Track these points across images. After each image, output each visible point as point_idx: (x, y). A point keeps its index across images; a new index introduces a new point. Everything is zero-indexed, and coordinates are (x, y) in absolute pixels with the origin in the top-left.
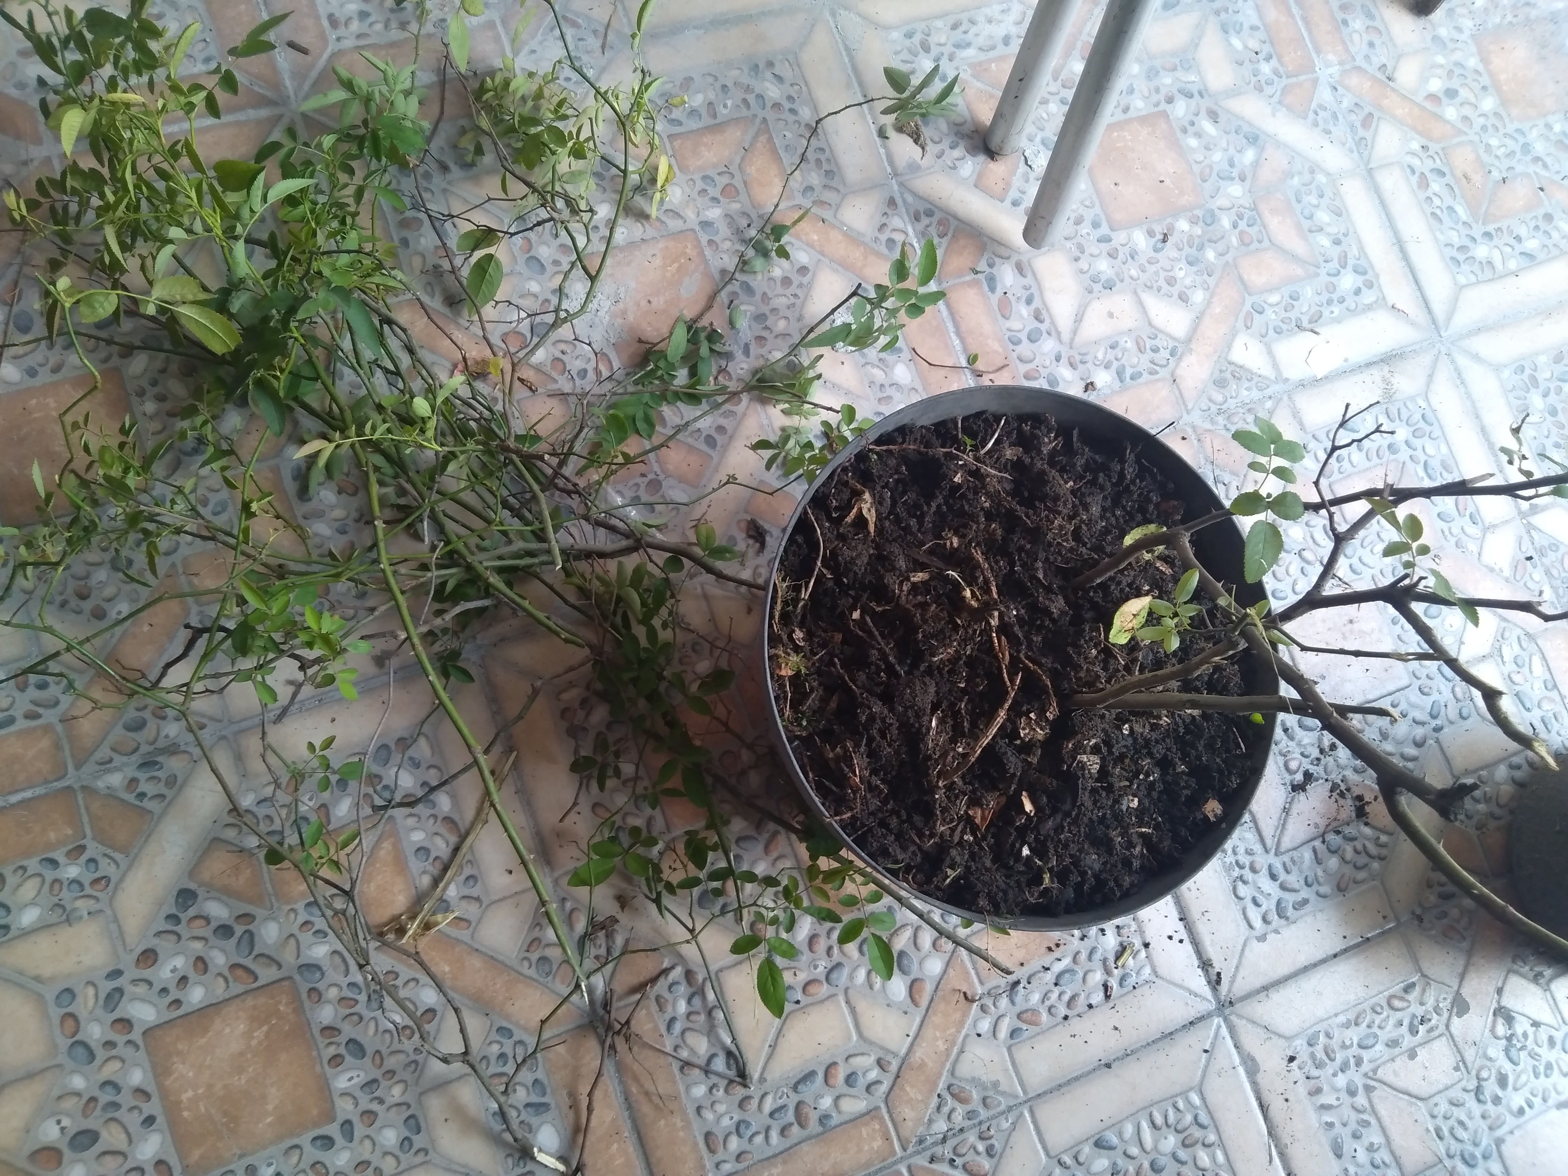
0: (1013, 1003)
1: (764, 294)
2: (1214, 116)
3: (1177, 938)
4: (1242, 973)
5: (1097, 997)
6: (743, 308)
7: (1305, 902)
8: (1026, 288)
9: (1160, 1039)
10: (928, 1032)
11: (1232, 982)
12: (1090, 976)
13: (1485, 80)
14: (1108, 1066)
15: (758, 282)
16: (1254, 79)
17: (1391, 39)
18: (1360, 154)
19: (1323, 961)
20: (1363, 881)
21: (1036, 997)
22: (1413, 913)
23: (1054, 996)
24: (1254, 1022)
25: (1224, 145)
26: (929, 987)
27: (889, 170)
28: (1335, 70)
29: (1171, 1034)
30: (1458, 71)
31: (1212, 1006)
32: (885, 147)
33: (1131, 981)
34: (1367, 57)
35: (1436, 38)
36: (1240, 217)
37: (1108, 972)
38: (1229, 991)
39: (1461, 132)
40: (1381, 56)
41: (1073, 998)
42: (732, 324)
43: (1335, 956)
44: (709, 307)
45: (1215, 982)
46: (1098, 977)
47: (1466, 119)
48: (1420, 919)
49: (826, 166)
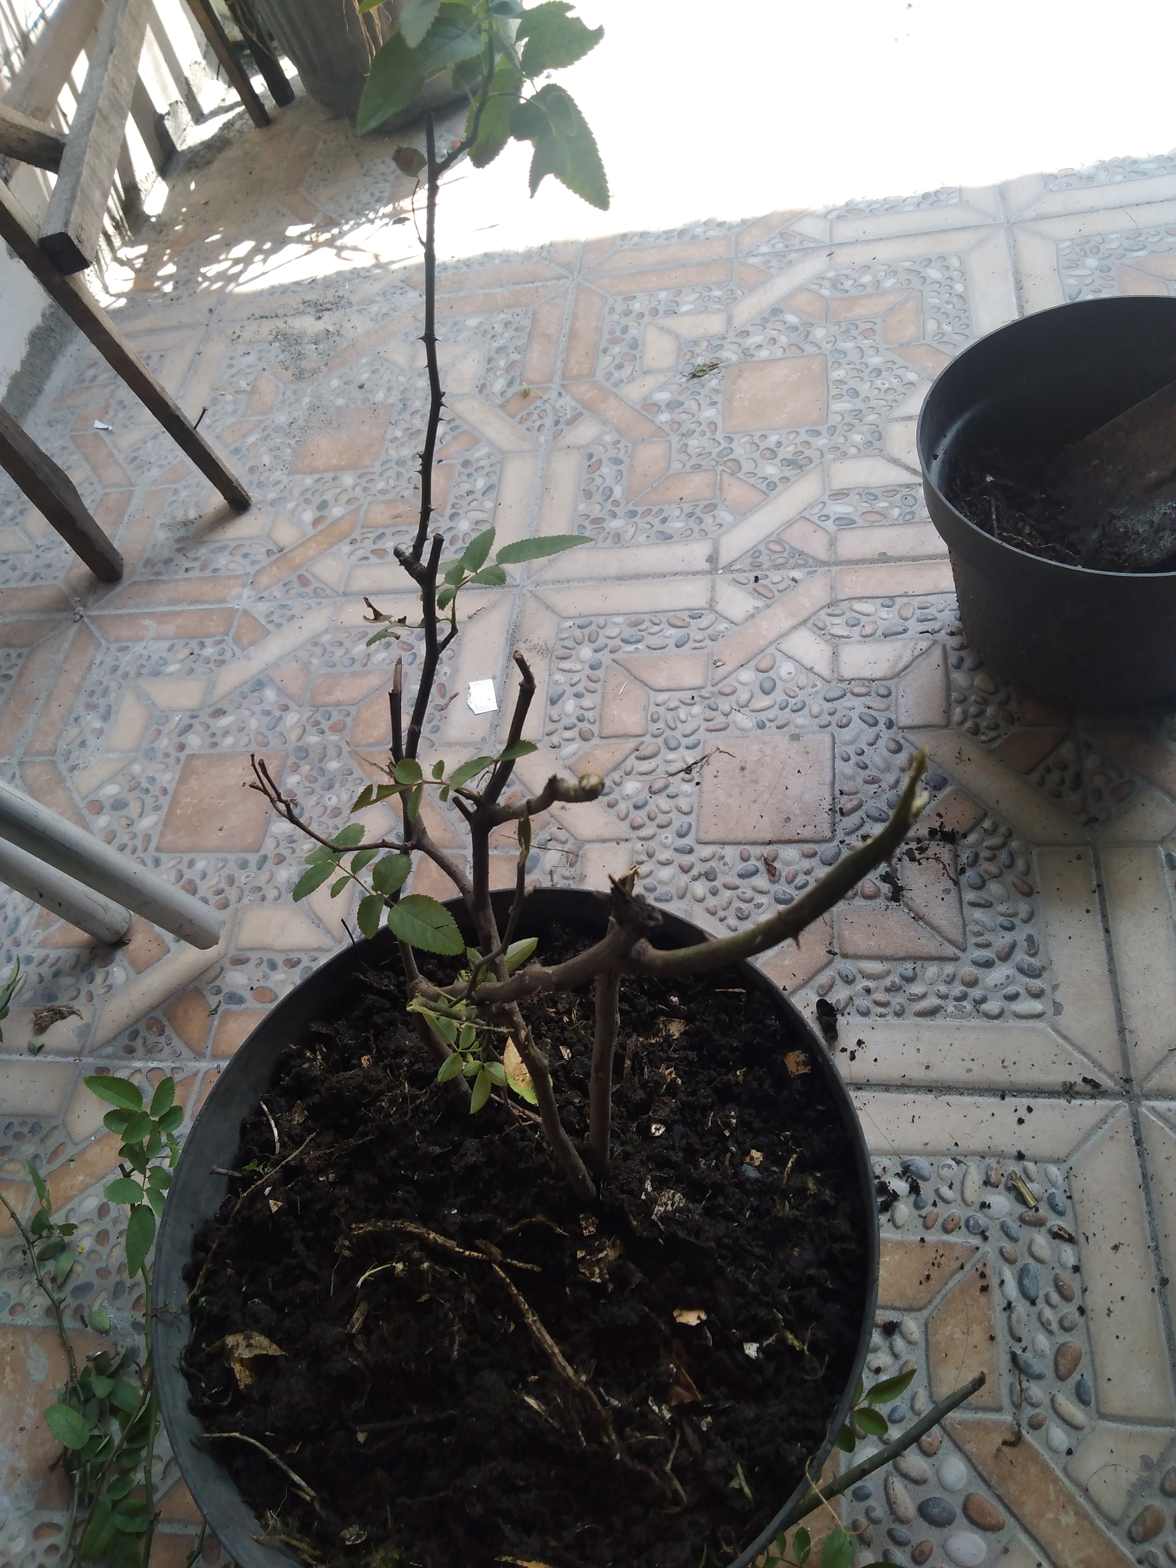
0: (1039, 1377)
1: (98, 1272)
2: (220, 713)
3: (1023, 1113)
4: (1092, 1050)
5: (1068, 1254)
6: (95, 1308)
7: (1030, 939)
8: (259, 964)
9: (1148, 1194)
10: (1044, 1529)
11: (1101, 1068)
12: (1035, 1249)
13: (328, 476)
14: (1164, 1282)
15: (83, 1274)
16: (211, 665)
17: (251, 538)
18: (327, 597)
19: (1109, 947)
20: (1028, 866)
21: (1043, 1341)
22: (1085, 824)
23: (1048, 1313)
24: (1160, 1063)
25: (247, 713)
26: (981, 1492)
27: (71, 1059)
28: (247, 592)
29: (1144, 1176)
30: (308, 495)
31: (1123, 1107)
32: (49, 1053)
33: (1060, 1199)
34: (253, 563)
35: (273, 503)
36: (317, 723)
37: (1039, 1223)
38: (1111, 1076)
39: (357, 510)
40: (259, 552)
41: (1059, 1289)
42: (103, 1332)
43: (1107, 931)
44: (69, 1352)
45: (1094, 1090)
46: (1041, 1241)
47: (349, 502)
48: (1095, 820)
49: (25, 1130)
